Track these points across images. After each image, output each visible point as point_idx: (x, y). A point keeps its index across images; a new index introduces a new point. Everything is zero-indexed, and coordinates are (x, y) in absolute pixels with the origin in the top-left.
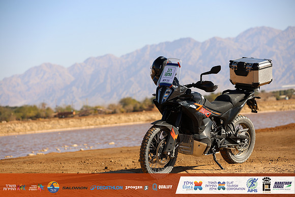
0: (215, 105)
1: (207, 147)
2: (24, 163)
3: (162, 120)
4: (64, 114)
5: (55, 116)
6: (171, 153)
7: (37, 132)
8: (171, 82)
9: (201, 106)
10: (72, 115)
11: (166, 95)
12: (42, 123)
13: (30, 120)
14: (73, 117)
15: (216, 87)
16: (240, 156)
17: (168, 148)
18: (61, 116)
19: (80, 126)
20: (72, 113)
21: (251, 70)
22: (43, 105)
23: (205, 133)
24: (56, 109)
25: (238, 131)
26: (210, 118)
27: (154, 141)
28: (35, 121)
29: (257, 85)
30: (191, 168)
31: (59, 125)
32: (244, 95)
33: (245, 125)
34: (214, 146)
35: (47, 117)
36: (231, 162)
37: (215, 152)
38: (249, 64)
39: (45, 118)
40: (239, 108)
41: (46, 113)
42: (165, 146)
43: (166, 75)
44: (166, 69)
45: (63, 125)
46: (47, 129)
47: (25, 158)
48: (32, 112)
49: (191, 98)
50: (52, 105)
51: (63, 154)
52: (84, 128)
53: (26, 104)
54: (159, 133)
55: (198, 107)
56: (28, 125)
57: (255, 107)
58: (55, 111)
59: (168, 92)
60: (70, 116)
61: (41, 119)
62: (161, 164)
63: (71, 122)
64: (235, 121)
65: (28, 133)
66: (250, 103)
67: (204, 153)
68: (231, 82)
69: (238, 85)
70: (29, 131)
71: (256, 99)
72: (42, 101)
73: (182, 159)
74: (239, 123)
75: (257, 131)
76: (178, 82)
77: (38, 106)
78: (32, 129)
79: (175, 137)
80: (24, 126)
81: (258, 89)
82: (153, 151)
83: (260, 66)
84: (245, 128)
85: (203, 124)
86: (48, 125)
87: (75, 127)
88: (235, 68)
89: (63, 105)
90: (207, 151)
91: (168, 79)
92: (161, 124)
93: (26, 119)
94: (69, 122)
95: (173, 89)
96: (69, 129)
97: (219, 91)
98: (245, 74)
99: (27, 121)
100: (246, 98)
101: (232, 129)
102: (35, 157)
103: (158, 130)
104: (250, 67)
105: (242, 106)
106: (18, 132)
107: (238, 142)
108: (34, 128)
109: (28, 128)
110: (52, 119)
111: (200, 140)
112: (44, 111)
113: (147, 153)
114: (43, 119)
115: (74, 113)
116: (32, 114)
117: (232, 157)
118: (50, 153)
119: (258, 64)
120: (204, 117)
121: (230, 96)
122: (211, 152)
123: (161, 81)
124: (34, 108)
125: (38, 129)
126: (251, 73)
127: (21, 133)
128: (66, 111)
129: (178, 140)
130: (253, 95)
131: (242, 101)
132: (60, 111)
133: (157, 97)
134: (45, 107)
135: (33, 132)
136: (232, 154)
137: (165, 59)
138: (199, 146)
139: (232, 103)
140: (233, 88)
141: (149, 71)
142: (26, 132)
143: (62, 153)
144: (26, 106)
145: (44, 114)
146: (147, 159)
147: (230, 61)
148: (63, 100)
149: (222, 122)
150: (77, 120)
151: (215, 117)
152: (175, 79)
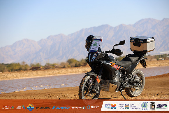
0: (121, 63)
1: (117, 87)
2: (12, 96)
3: (92, 71)
4: (36, 68)
5: (30, 69)
6: (97, 90)
7: (20, 78)
8: (97, 50)
9: (114, 63)
10: (40, 69)
11: (94, 57)
12: (23, 73)
13: (16, 71)
14: (40, 70)
15: (122, 53)
16: (136, 93)
17: (95, 88)
18: (33, 69)
19: (45, 75)
20: (40, 67)
22: (23, 63)
23: (116, 79)
24: (31, 65)
25: (135, 78)
26: (119, 70)
27: (87, 83)
28: (19, 72)
29: (146, 52)
31: (33, 74)
32: (138, 57)
33: (139, 75)
34: (121, 87)
35: (25, 70)
36: (131, 95)
37: (122, 90)
39: (24, 70)
40: (135, 65)
41: (25, 68)
42: (93, 87)
43: (94, 46)
44: (94, 42)
45: (35, 74)
46: (26, 77)
47: (13, 93)
48: (17, 67)
49: (107, 58)
50: (28, 63)
52: (46, 76)
53: (14, 62)
54: (90, 79)
55: (112, 64)
56: (15, 74)
57: (145, 64)
58: (30, 66)
59: (95, 56)
60: (39, 69)
61: (22, 71)
62: (91, 97)
63: (39, 72)
64: (133, 72)
65: (15, 79)
66: (142, 62)
67: (116, 90)
68: (131, 50)
69: (135, 52)
70: (15, 78)
71: (145, 60)
72: (23, 61)
73: (103, 94)
74: (135, 73)
75: (146, 78)
76: (100, 50)
77: (20, 63)
78: (17, 77)
79: (99, 81)
80: (12, 75)
81: (147, 54)
82: (86, 89)
83: (148, 41)
84: (139, 76)
85: (115, 74)
86: (26, 74)
87: (41, 75)
88: (134, 42)
89: (35, 63)
90: (117, 89)
91: (95, 48)
92: (91, 74)
93: (13, 71)
94: (38, 73)
95: (98, 54)
96: (38, 77)
97: (124, 55)
98: (139, 45)
99: (14, 72)
100: (139, 59)
101: (132, 77)
102: (19, 93)
103: (89, 77)
104: (142, 42)
105: (137, 63)
107: (135, 84)
108: (18, 76)
109: (15, 76)
110: (28, 71)
111: (113, 83)
112: (24, 66)
113: (83, 91)
114: (23, 71)
115: (41, 68)
116: (17, 68)
117: (131, 93)
118: (27, 91)
119: (146, 40)
120: (115, 70)
121: (130, 58)
122: (119, 90)
123: (91, 49)
124: (18, 64)
125: (21, 77)
126: (142, 45)
127: (11, 79)
128: (36, 66)
129: (101, 83)
130: (143, 57)
131: (137, 61)
132: (33, 67)
133: (89, 58)
134: (24, 64)
135: (18, 78)
136: (132, 91)
137: (93, 37)
138: (112, 87)
139: (131, 62)
140: (132, 53)
141: (84, 44)
142: (13, 78)
143: (34, 90)
144: (14, 63)
145: (23, 68)
146: (83, 94)
147: (131, 38)
148: (35, 60)
149: (126, 73)
150: (43, 71)
151: (121, 70)
152: (99, 48)
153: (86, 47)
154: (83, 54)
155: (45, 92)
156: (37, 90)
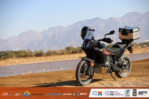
0: (112, 49)
1: (108, 70)
2: (20, 78)
3: (86, 57)
4: (39, 55)
5: (35, 56)
6: (91, 73)
7: (26, 63)
8: (90, 39)
9: (105, 50)
10: (43, 55)
11: (88, 45)
12: (28, 59)
13: (23, 57)
15: (112, 41)
16: (124, 74)
17: (89, 70)
18: (37, 56)
19: (46, 60)
20: (42, 54)
21: (129, 32)
22: (29, 50)
23: (107, 63)
24: (35, 52)
25: (123, 62)
26: (110, 56)
27: (82, 67)
28: (25, 58)
29: (132, 40)
30: (100, 80)
31: (36, 60)
33: (126, 59)
34: (112, 70)
35: (30, 56)
36: (120, 77)
37: (112, 72)
38: (128, 30)
39: (29, 56)
40: (123, 51)
41: (30, 54)
42: (88, 70)
43: (88, 35)
44: (88, 32)
45: (38, 60)
46: (31, 62)
47: (20, 76)
48: (23, 53)
49: (100, 46)
50: (33, 50)
51: (38, 74)
52: (48, 61)
53: (20, 50)
54: (85, 63)
55: (103, 50)
56: (22, 60)
57: (131, 50)
58: (34, 53)
59: (89, 44)
60: (42, 55)
61: (27, 57)
62: (86, 78)
63: (42, 58)
64: (122, 57)
65: (21, 64)
66: (129, 48)
67: (107, 73)
68: (120, 38)
69: (123, 40)
70: (22, 63)
71: (131, 47)
72: (28, 49)
73: (96, 76)
74: (124, 58)
77: (26, 51)
78: (23, 62)
79: (93, 65)
80: (19, 61)
81: (133, 42)
82: (82, 72)
83: (134, 31)
84: (127, 61)
85: (106, 59)
86: (31, 60)
87: (44, 61)
88: (122, 32)
89: (38, 50)
90: (108, 72)
91: (89, 37)
92: (86, 59)
93: (20, 57)
95: (91, 42)
96: (41, 62)
97: (114, 43)
98: (127, 34)
99: (21, 58)
100: (127, 46)
101: (120, 61)
102: (25, 75)
103: (84, 62)
104: (129, 31)
105: (125, 50)
106: (17, 63)
107: (123, 67)
108: (24, 61)
109: (22, 61)
110: (33, 57)
111: (105, 67)
112: (29, 53)
113: (79, 73)
114: (29, 57)
115: (44, 54)
116: (24, 54)
117: (120, 75)
118: (32, 73)
119: (132, 30)
120: (106, 55)
121: (119, 45)
122: (110, 72)
123: (86, 38)
124: (24, 52)
125: (26, 62)
126: (129, 34)
127: (18, 64)
128: (40, 53)
129: (94, 67)
130: (130, 45)
131: (125, 48)
132: (37, 53)
133: (84, 46)
134: (29, 51)
135: (24, 63)
136: (120, 73)
137: (88, 28)
138: (104, 69)
139: (120, 48)
140: (121, 41)
141: (80, 33)
144: (21, 51)
145: (29, 55)
146: (79, 76)
147: (119, 28)
148: (38, 48)
149: (115, 58)
150: (45, 57)
151: (111, 55)
152: (93, 37)
153: (82, 36)
154: (78, 43)
155: (47, 75)
156: (40, 73)
